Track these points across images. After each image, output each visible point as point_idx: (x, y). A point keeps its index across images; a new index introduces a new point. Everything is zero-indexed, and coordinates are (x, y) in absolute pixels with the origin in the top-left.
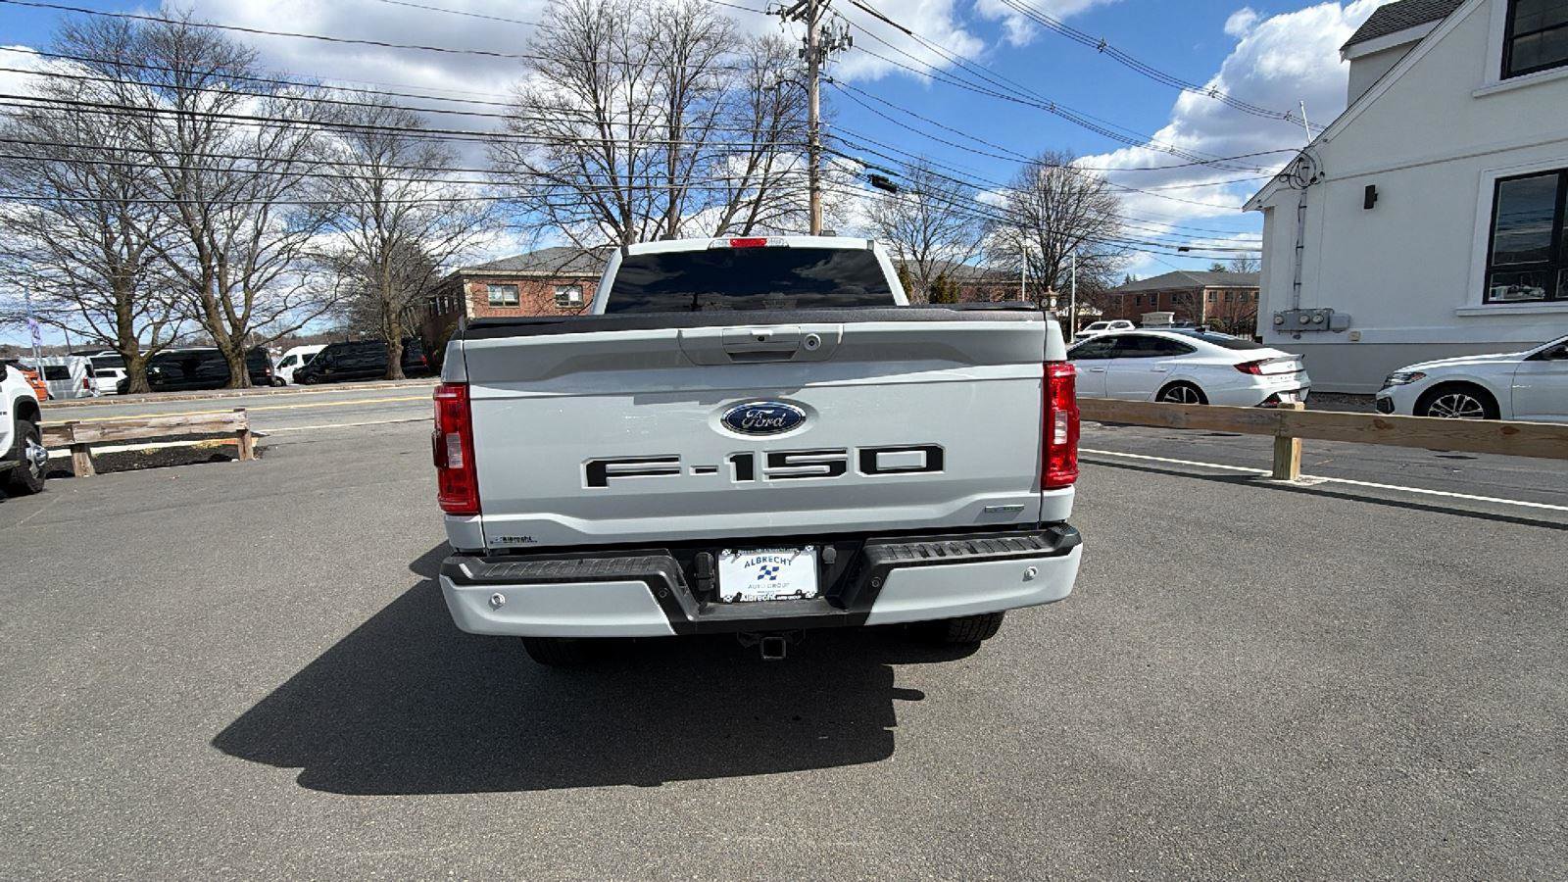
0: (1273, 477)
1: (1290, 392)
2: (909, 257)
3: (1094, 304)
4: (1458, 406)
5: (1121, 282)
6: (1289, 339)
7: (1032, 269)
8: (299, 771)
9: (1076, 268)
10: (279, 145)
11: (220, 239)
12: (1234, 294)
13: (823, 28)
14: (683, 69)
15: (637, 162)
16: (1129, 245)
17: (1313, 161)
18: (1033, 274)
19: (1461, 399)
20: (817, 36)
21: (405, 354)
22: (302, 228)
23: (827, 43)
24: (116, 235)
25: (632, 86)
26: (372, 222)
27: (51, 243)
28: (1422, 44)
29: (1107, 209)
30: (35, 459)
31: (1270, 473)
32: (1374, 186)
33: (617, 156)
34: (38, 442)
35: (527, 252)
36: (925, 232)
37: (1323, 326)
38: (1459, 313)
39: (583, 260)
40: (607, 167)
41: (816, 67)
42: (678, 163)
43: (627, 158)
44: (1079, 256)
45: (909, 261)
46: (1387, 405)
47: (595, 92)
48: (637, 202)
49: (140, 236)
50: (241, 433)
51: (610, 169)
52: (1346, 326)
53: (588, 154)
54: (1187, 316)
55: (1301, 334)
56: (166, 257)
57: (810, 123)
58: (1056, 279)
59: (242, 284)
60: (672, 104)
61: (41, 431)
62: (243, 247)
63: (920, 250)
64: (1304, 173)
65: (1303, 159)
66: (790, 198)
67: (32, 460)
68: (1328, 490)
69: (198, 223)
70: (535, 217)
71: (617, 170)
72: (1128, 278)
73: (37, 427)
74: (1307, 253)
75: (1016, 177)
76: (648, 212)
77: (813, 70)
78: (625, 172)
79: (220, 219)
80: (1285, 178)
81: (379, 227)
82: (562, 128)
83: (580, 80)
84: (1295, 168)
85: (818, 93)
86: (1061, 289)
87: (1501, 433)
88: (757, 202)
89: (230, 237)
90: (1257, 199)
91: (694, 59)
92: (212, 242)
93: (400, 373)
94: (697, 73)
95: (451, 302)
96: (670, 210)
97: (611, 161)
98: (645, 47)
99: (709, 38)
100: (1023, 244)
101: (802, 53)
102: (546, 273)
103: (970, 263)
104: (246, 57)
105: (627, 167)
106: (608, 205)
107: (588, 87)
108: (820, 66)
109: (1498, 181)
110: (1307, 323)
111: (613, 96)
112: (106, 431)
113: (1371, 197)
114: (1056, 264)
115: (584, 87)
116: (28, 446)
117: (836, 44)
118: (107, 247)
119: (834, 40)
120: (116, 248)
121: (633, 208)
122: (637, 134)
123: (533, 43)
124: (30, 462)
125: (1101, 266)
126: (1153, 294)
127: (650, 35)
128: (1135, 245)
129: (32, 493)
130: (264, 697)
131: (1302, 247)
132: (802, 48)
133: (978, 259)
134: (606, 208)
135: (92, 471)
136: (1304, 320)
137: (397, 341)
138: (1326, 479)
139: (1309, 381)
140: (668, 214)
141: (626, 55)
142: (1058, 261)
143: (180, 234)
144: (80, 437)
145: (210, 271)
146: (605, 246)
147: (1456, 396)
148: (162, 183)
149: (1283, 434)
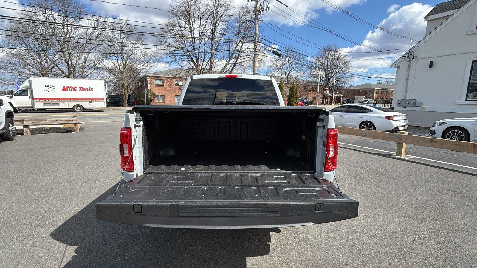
0: (396, 155)
1: (402, 126)
2: (284, 76)
3: (340, 92)
4: (457, 134)
5: (349, 86)
6: (402, 108)
7: (322, 81)
8: (75, 247)
9: (335, 81)
10: (93, 34)
11: (74, 62)
12: (384, 91)
13: (261, 4)
14: (217, 16)
15: (201, 43)
16: (352, 75)
17: (413, 52)
18: (322, 83)
19: (458, 132)
20: (258, 7)
21: (129, 99)
22: (99, 60)
23: (261, 9)
24: (43, 60)
25: (201, 20)
26: (120, 58)
27: (24, 61)
28: (451, 17)
29: (346, 63)
30: (12, 130)
31: (395, 153)
32: (432, 62)
33: (195, 41)
34: (13, 125)
35: (167, 69)
36: (289, 68)
37: (414, 105)
38: (457, 103)
39: (184, 73)
40: (192, 45)
41: (258, 16)
42: (214, 45)
43: (198, 42)
44: (336, 78)
45: (284, 77)
46: (433, 132)
47: (189, 21)
48: (201, 56)
49: (50, 60)
50: (75, 124)
51: (193, 45)
52: (420, 105)
53: (187, 40)
54: (369, 97)
55: (406, 107)
56: (57, 67)
57: (255, 34)
58: (329, 85)
59: (80, 76)
60: (213, 25)
61: (14, 121)
62: (81, 65)
63: (287, 74)
64: (411, 56)
65: (410, 52)
66: (248, 56)
67: (11, 130)
68: (414, 160)
69: (67, 57)
70: (169, 59)
71: (195, 46)
72: (351, 85)
73: (13, 120)
74: (410, 81)
75: (318, 53)
76: (204, 59)
77: (257, 17)
78: (197, 47)
79: (74, 56)
80: (404, 58)
81: (122, 60)
82: (179, 32)
83: (185, 17)
84: (407, 54)
85: (258, 24)
86: (330, 88)
87: (473, 146)
88: (238, 57)
89: (77, 61)
90: (395, 64)
91: (220, 12)
92: (72, 63)
93: (127, 105)
94: (221, 17)
95: (143, 84)
96: (211, 58)
97: (193, 43)
98: (206, 8)
99: (225, 6)
100: (319, 73)
101: (253, 12)
102: (172, 76)
103: (303, 78)
104: (84, 7)
105: (198, 45)
106: (192, 56)
107: (187, 20)
108: (259, 16)
109: (473, 62)
110: (408, 103)
111: (195, 23)
112: (34, 122)
113: (431, 65)
114: (329, 80)
115: (186, 19)
116: (9, 126)
117: (264, 9)
118: (41, 63)
119: (264, 8)
120: (43, 63)
121: (199, 58)
122: (202, 35)
123: (171, 5)
124: (10, 131)
125: (343, 81)
126: (359, 90)
127: (207, 4)
128: (354, 76)
129: (10, 140)
130: (68, 219)
131: (408, 80)
132: (254, 10)
133: (305, 77)
134: (191, 57)
135: (30, 134)
136: (407, 103)
137: (126, 95)
138: (413, 157)
139: (408, 123)
140: (210, 60)
141: (199, 10)
142: (330, 79)
143: (62, 60)
144: (26, 123)
145: (71, 72)
146: (191, 69)
147: (456, 131)
148: (57, 44)
149: (400, 142)
